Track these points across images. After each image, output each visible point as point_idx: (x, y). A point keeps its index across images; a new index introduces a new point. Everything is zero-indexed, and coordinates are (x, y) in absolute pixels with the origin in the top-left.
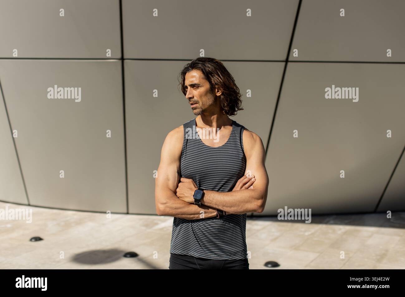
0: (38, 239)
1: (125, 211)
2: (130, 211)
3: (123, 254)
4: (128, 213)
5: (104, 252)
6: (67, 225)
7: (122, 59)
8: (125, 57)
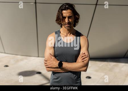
0: (7, 66)
1: (38, 56)
2: (39, 56)
3: (36, 72)
4: (38, 57)
5: (30, 72)
6: (18, 61)
7: (36, 3)
8: (37, 2)
